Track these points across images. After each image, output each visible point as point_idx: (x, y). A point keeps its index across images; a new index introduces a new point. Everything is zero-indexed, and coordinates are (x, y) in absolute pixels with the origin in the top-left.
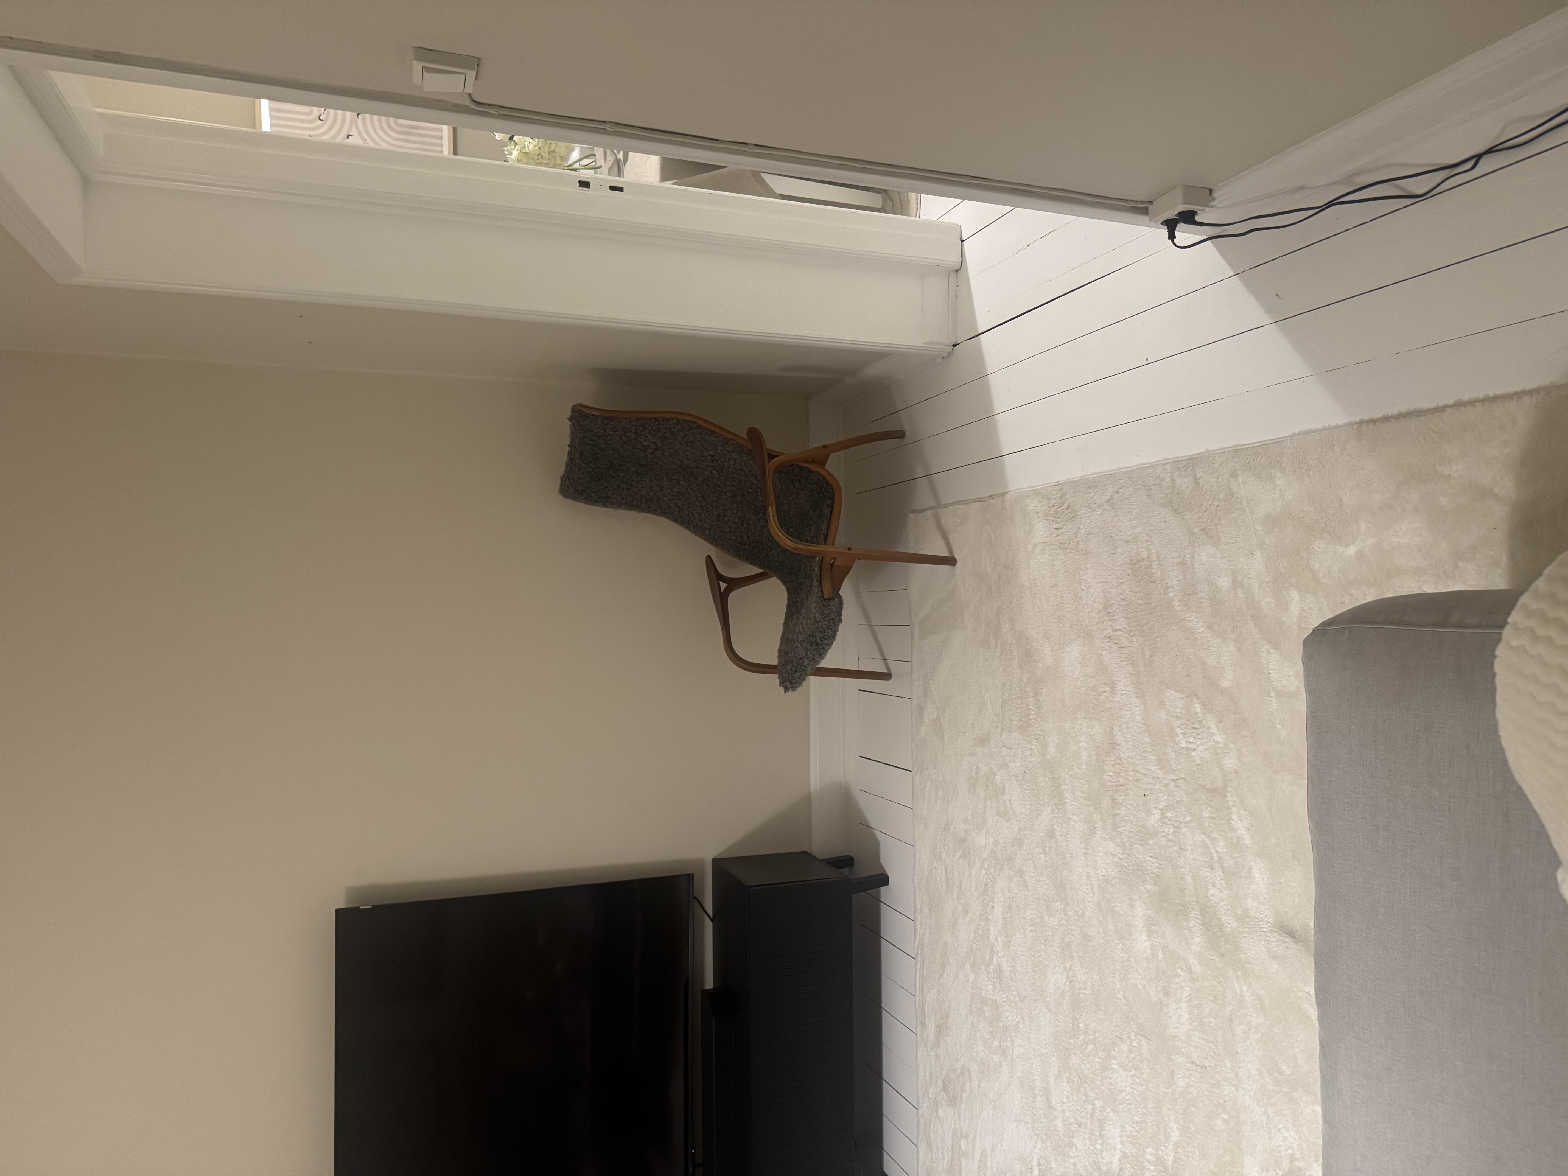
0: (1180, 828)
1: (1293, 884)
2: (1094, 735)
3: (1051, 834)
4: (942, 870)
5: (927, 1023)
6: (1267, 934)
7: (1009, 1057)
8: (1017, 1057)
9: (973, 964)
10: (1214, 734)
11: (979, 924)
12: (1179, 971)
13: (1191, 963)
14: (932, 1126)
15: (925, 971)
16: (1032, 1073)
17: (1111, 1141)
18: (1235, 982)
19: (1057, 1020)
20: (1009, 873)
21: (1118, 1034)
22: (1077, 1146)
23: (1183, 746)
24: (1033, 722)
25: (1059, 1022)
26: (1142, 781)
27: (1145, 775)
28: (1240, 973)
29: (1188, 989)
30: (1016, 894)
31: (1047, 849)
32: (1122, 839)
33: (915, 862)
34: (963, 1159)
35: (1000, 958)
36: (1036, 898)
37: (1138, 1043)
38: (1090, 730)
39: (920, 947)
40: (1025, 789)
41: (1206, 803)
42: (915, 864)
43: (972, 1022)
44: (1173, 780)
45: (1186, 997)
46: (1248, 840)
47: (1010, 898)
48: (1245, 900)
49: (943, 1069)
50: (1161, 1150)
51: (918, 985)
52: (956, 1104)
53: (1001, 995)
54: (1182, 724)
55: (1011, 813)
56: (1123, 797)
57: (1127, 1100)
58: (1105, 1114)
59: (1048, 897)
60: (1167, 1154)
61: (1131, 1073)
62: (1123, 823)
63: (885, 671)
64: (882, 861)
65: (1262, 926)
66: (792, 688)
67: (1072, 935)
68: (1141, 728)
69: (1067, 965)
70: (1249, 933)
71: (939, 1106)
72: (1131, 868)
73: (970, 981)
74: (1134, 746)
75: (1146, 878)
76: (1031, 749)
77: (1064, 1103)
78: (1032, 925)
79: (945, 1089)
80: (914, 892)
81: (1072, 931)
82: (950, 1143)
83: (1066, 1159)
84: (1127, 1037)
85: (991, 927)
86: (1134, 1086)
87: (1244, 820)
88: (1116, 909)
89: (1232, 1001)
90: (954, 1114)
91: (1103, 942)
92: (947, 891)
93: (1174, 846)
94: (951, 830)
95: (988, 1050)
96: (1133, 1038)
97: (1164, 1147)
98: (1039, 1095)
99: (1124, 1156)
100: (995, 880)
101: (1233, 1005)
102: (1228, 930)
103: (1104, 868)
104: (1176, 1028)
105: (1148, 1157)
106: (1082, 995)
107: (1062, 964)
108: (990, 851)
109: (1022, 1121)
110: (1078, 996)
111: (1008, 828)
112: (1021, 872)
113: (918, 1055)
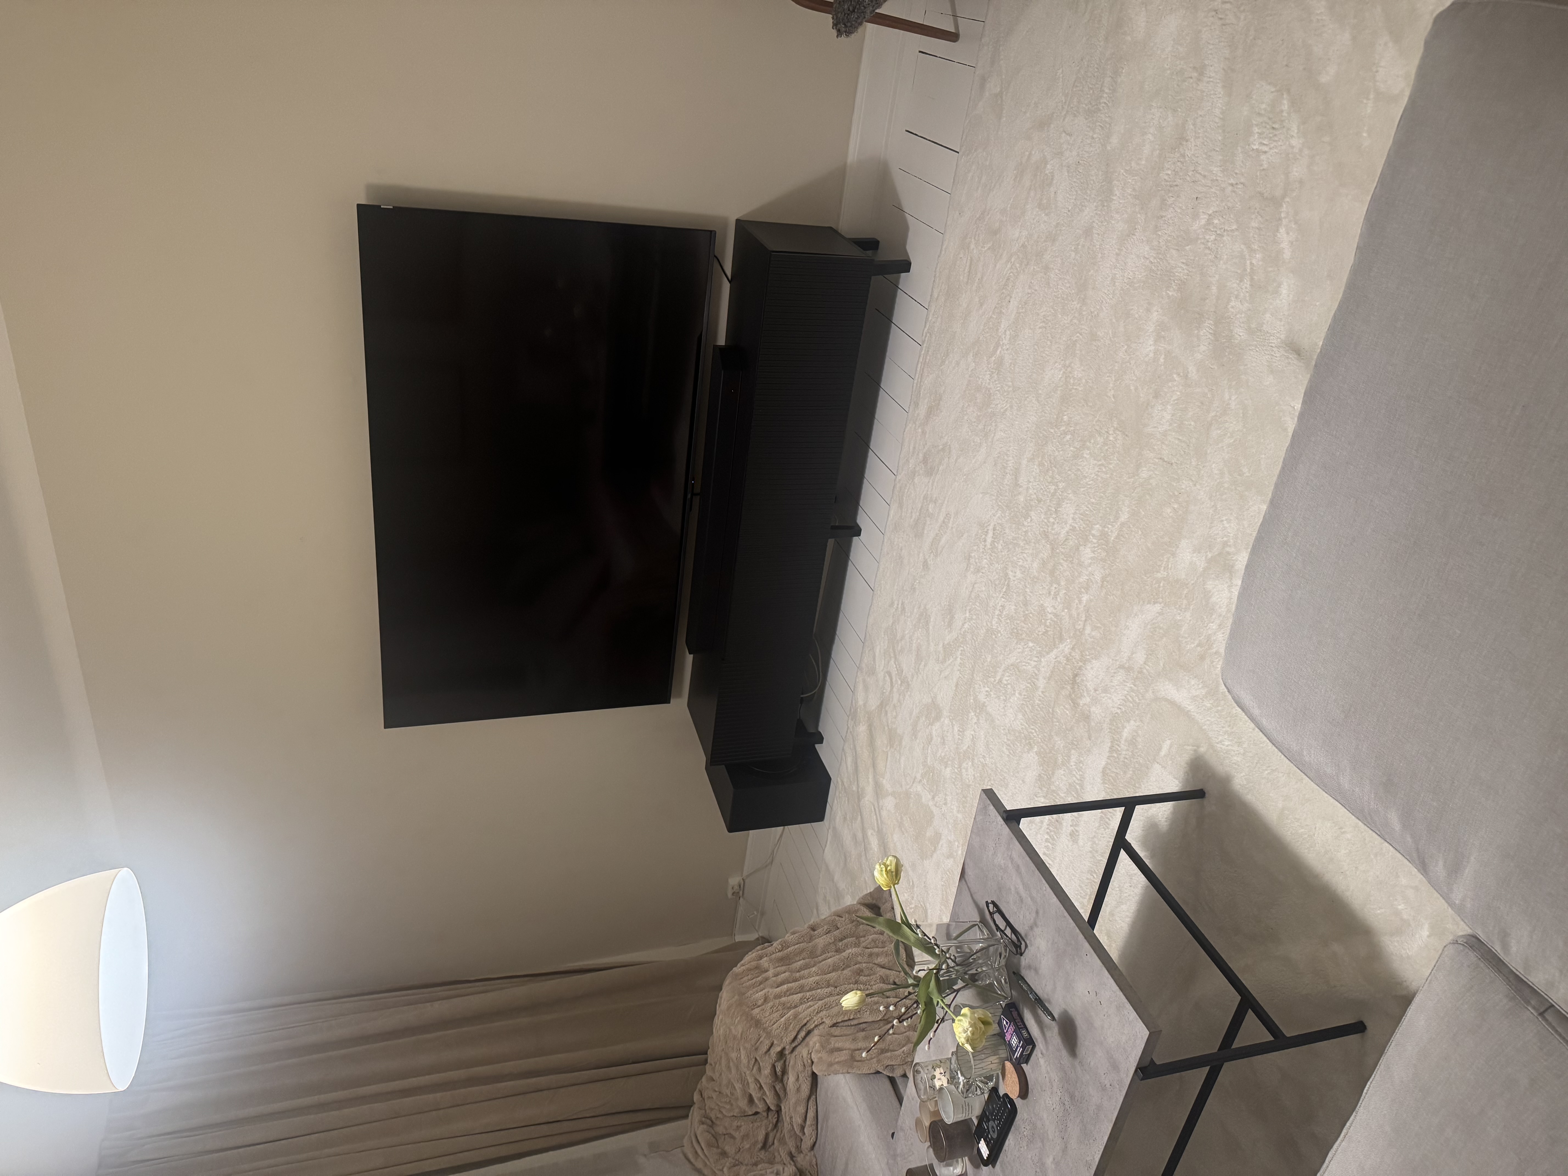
0: (1221, 236)
1: (1318, 304)
2: (1164, 127)
3: (1088, 232)
4: (967, 260)
5: (920, 404)
6: (1273, 349)
7: (990, 440)
8: (998, 440)
9: (976, 354)
10: (1292, 136)
11: (991, 317)
12: (1175, 376)
13: (1190, 370)
14: (906, 491)
15: (928, 358)
16: (1007, 455)
17: (1065, 516)
18: (1226, 390)
19: (1043, 411)
20: (1034, 269)
21: (1097, 428)
22: (1033, 517)
23: (1255, 147)
24: (1103, 107)
25: (1045, 413)
26: (1200, 183)
27: (1205, 176)
28: (1234, 383)
29: (1178, 393)
30: (1036, 290)
31: (1080, 247)
32: (1160, 242)
33: (941, 250)
34: (928, 519)
35: (1003, 350)
36: (1055, 295)
37: (1114, 438)
38: (1161, 121)
39: (928, 335)
40: (1075, 182)
41: (1258, 212)
42: (941, 252)
43: (963, 406)
44: (1232, 185)
45: (1174, 401)
46: (1287, 254)
47: (1029, 293)
48: (1262, 314)
49: (926, 444)
50: (1108, 527)
51: (918, 369)
52: (931, 475)
53: (996, 384)
54: (1262, 123)
55: (1053, 206)
56: (1174, 199)
57: (1090, 485)
58: (1065, 494)
59: (1067, 295)
60: (1112, 531)
61: (1100, 463)
62: (1165, 226)
63: (953, 31)
64: (908, 248)
65: (1271, 341)
66: (845, 32)
67: (1081, 335)
68: (1217, 123)
69: (1067, 363)
70: (1256, 346)
71: (917, 474)
72: (1159, 273)
73: (970, 370)
74: (1203, 143)
75: (1171, 284)
76: (1093, 138)
77: (1030, 482)
78: (1044, 322)
79: (925, 461)
80: (934, 281)
81: (1081, 330)
82: (920, 506)
83: (1020, 527)
84: (1106, 432)
85: (1003, 320)
86: (1099, 474)
87: (1291, 234)
88: (1132, 312)
89: (1218, 407)
90: (929, 482)
91: (1110, 343)
92: (967, 282)
93: (1210, 254)
94: (986, 220)
95: (972, 432)
96: (1111, 432)
97: (1112, 525)
98: (1009, 474)
99: (1073, 529)
100: (1018, 275)
101: (1217, 412)
102: (1236, 341)
103: (1132, 271)
104: (1155, 427)
105: (1093, 532)
106: (1073, 391)
107: (1062, 360)
108: (1020, 245)
109: (988, 493)
110: (1070, 390)
111: (1045, 222)
112: (1047, 268)
113: (906, 430)
